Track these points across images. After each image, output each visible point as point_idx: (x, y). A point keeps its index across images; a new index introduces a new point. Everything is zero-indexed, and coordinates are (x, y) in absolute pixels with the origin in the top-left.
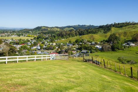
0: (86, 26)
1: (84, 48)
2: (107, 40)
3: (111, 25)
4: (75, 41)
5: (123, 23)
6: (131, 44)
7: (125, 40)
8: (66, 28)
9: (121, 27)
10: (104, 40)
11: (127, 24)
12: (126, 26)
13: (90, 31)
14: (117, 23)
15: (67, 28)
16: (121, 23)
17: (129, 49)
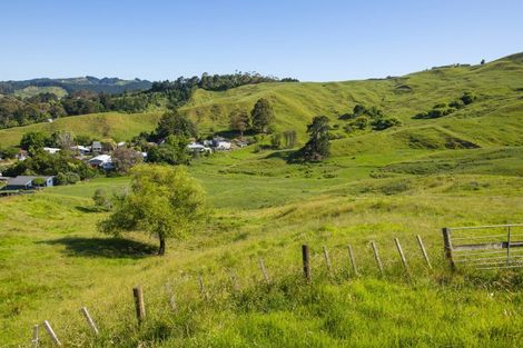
0: (121, 83)
1: (34, 168)
2: (155, 133)
3: (191, 80)
4: (18, 143)
5: (230, 77)
6: (221, 144)
7: (212, 131)
8: (26, 90)
9: (224, 88)
10: (142, 135)
11: (241, 81)
12: (238, 85)
13: (116, 101)
14: (212, 74)
15: (34, 88)
16: (223, 77)
17: (209, 160)
